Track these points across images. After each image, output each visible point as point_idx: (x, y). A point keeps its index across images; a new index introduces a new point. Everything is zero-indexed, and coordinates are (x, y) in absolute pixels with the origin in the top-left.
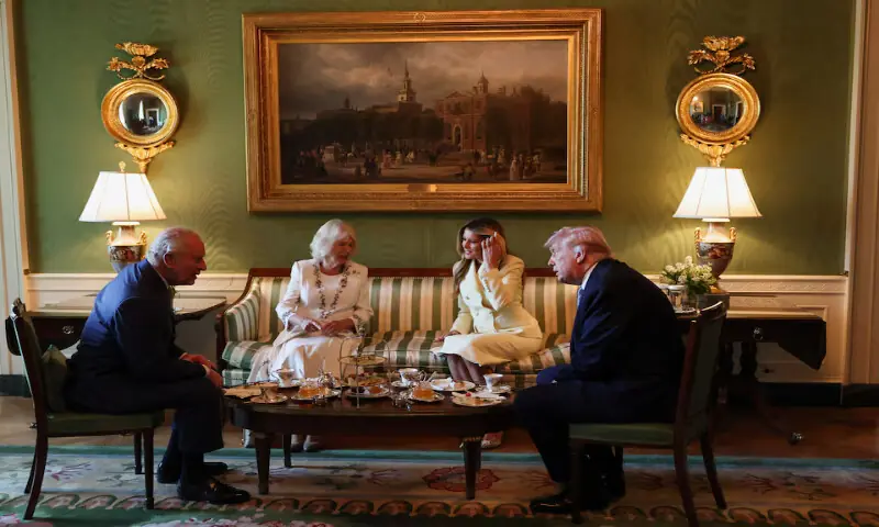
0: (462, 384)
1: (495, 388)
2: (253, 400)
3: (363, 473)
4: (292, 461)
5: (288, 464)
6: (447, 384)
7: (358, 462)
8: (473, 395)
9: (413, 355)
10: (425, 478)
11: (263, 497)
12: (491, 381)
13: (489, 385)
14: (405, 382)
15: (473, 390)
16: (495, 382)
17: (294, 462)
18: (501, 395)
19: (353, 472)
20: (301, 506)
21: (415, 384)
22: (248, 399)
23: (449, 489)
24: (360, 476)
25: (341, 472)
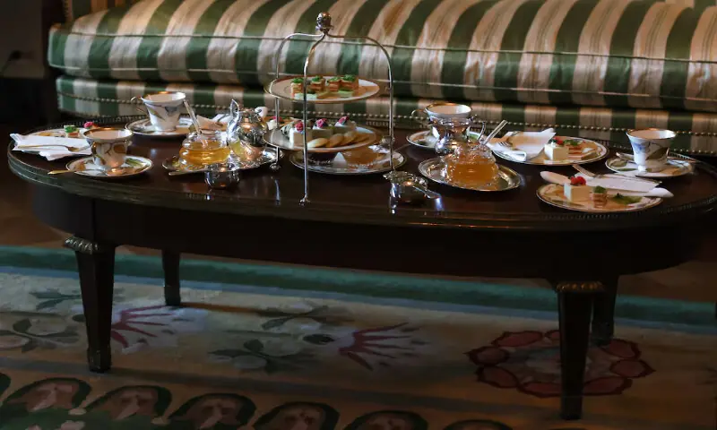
0: (576, 148)
1: (655, 164)
2: (72, 167)
3: (334, 332)
4: (183, 290)
5: (173, 300)
6: (540, 145)
7: (333, 302)
8: (592, 181)
9: (483, 59)
10: (473, 355)
11: (93, 380)
12: (646, 146)
13: (639, 157)
14: (435, 140)
15: (598, 167)
16: (654, 149)
17: (187, 292)
18: (664, 183)
19: (312, 328)
20: (173, 407)
21: (456, 147)
22: (63, 162)
23: (522, 388)
24: (328, 339)
25: (288, 327)
